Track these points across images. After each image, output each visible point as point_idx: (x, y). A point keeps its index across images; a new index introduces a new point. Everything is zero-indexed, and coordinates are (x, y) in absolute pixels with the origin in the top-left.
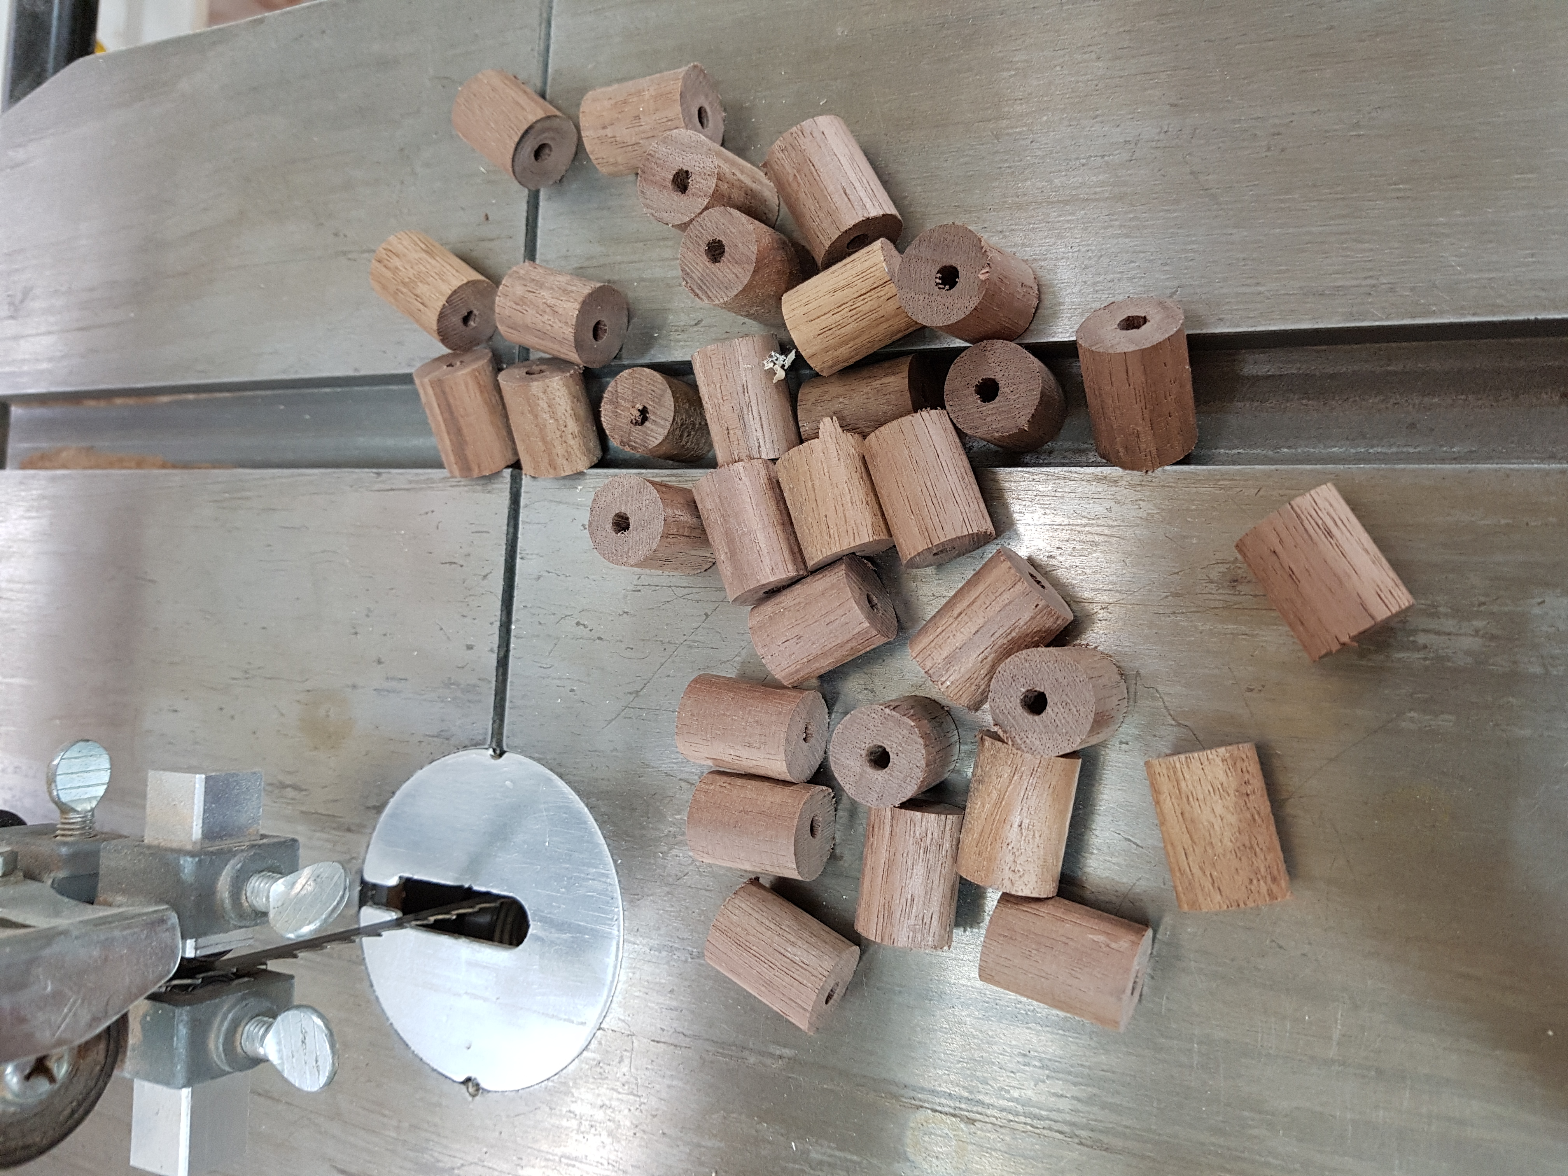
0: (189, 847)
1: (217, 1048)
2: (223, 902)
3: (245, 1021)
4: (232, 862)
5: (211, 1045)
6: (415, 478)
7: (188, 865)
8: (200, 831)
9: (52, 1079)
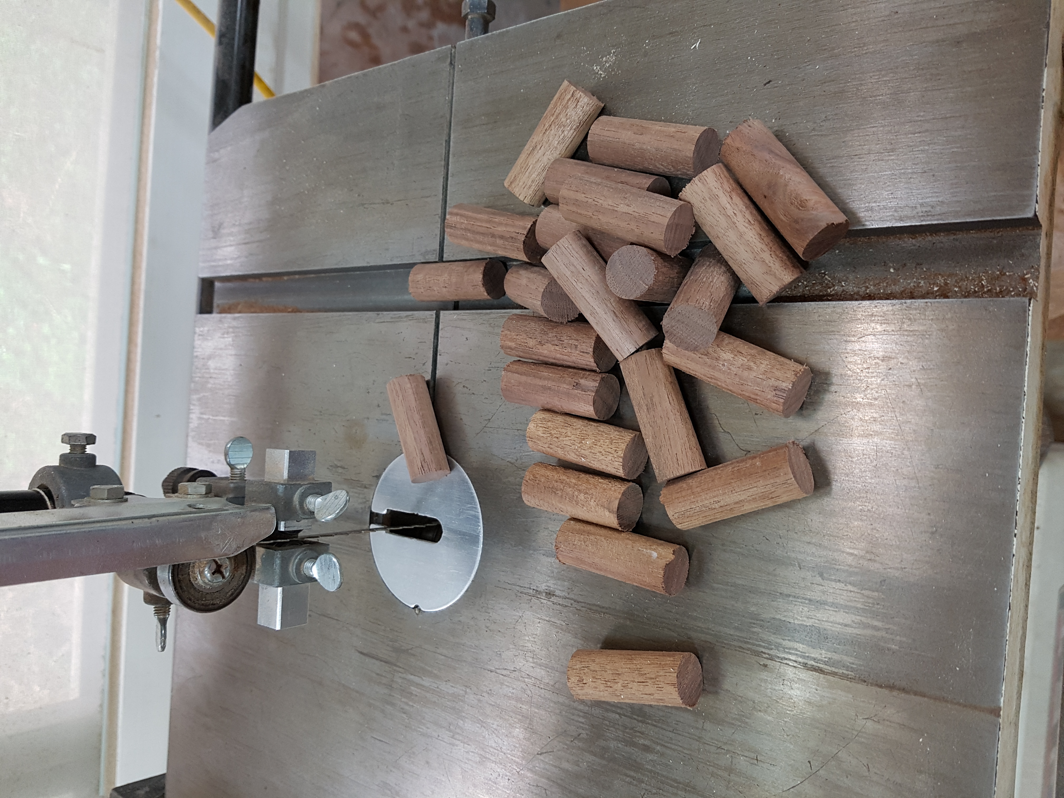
0: (282, 482)
1: (293, 570)
2: (295, 505)
3: (305, 560)
4: (300, 489)
5: (290, 570)
6: (394, 316)
7: (281, 489)
8: (287, 475)
9: (223, 577)
